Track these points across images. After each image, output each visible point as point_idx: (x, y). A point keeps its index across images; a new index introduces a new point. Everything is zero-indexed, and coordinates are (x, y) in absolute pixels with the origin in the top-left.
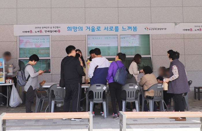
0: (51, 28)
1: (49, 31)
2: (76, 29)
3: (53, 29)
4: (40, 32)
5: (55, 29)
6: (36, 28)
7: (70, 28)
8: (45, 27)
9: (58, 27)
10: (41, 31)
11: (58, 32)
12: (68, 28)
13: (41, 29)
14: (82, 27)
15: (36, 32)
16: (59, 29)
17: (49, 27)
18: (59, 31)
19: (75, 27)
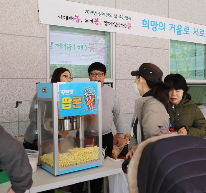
0: (116, 17)
1: (111, 24)
2: (155, 26)
3: (118, 20)
4: (94, 23)
5: (122, 21)
6: (87, 12)
7: (147, 22)
8: (104, 14)
9: (127, 17)
10: (97, 22)
11: (127, 27)
12: (143, 21)
13: (98, 16)
14: (164, 23)
15: (87, 21)
16: (129, 21)
17: (111, 15)
18: (130, 27)
19: (154, 22)
